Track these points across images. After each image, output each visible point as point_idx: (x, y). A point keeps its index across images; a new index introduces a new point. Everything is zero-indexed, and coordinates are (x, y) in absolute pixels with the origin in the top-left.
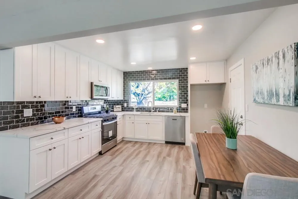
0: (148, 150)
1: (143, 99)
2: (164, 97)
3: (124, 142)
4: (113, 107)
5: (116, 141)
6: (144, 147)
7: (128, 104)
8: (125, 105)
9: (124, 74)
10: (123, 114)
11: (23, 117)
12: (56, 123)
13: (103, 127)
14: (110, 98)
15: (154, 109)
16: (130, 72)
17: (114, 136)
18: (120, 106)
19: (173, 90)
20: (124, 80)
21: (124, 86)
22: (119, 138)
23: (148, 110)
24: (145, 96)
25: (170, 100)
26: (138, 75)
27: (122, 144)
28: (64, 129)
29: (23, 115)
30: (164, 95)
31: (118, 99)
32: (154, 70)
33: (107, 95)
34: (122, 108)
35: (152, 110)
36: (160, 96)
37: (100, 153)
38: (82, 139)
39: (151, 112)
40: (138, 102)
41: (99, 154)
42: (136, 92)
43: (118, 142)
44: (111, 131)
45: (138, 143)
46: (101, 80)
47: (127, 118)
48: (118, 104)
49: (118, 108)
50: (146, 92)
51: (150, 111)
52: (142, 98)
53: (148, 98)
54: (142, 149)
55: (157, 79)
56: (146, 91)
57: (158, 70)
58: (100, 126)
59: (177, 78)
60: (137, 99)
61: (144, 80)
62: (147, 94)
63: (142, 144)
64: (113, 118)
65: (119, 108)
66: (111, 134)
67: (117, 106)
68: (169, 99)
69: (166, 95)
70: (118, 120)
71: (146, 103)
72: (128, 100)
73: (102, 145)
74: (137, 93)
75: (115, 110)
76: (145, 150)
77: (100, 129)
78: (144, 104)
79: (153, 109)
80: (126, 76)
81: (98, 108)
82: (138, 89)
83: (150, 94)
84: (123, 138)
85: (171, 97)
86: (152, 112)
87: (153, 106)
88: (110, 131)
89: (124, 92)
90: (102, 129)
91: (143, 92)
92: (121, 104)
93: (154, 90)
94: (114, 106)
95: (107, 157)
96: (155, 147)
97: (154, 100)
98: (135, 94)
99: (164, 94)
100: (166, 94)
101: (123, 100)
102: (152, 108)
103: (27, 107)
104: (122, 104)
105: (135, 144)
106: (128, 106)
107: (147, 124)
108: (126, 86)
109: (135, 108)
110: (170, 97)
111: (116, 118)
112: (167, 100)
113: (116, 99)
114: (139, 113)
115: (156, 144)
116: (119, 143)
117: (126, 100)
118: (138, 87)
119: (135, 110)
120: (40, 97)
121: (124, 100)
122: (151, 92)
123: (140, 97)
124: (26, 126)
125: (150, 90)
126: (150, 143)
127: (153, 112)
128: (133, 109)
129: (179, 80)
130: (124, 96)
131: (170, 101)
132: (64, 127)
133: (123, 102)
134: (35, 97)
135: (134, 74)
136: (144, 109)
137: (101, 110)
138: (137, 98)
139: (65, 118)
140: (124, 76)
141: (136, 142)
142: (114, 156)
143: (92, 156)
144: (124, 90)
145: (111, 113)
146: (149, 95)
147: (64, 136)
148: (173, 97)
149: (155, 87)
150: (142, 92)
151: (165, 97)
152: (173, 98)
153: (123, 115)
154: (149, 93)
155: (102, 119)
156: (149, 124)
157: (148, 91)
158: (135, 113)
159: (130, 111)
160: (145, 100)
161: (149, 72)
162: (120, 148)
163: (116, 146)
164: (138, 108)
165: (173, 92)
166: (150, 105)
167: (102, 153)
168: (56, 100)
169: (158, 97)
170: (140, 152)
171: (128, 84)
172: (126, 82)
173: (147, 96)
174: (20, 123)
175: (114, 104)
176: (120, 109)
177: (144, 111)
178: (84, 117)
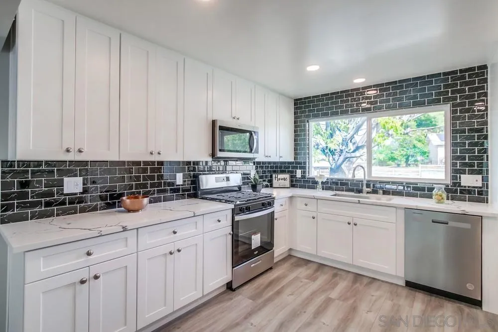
0: (351, 302)
1: (343, 161)
2: (393, 159)
3: (293, 260)
4: (271, 176)
5: (273, 257)
6: (343, 285)
7: (304, 172)
8: (299, 173)
9: (295, 104)
10: (290, 195)
11: (62, 194)
12: (129, 211)
13: (235, 225)
14: (260, 157)
15: (372, 185)
16: (310, 97)
17: (267, 247)
18: (287, 176)
19: (415, 142)
20: (296, 118)
21: (295, 131)
22: (279, 250)
23: (354, 187)
24: (349, 155)
25: (408, 165)
26: (327, 104)
27: (286, 265)
28: (125, 229)
29: (63, 190)
30: (393, 155)
31: (282, 160)
32: (370, 87)
33: (251, 150)
34: (292, 181)
35: (365, 187)
36: (382, 157)
37: (229, 287)
38: (177, 254)
39: (361, 194)
40: (333, 167)
41: (227, 288)
42: (327, 147)
43: (275, 261)
44: (259, 236)
45: (326, 269)
46: (237, 117)
47: (299, 204)
48: (283, 172)
49: (282, 179)
50: (351, 147)
51: (360, 191)
52: (342, 158)
53: (355, 159)
54: (334, 294)
55: (380, 108)
56: (350, 145)
57: (382, 85)
58: (227, 223)
59: (446, 100)
60: (331, 161)
61: (345, 113)
62: (354, 151)
63: (335, 275)
64: (263, 204)
65: (284, 179)
66: (256, 240)
67: (281, 176)
68: (403, 163)
69: (396, 154)
70: (277, 208)
71: (349, 170)
72: (305, 163)
73: (233, 268)
74: (330, 150)
75: (275, 183)
76: (344, 300)
77: (229, 230)
78: (347, 172)
79: (368, 186)
80: (301, 108)
81: (235, 180)
82: (332, 139)
83: (360, 150)
84: (290, 250)
85: (410, 158)
86: (364, 195)
87: (366, 178)
88: (255, 233)
89: (296, 145)
90: (233, 231)
91: (344, 147)
92: (288, 172)
93: (370, 141)
94: (274, 176)
95: (242, 300)
96: (374, 293)
97: (370, 164)
98: (326, 151)
99: (392, 153)
100: (397, 152)
101: (292, 163)
102: (365, 183)
103: (71, 174)
104: (292, 172)
105: (317, 271)
106: (303, 177)
107: (349, 224)
108: (301, 131)
109: (320, 181)
110: (407, 160)
111: (270, 204)
112: (399, 165)
113: (274, 159)
114: (328, 194)
115: (378, 283)
116: (280, 261)
117: (300, 163)
118: (332, 135)
119: (320, 186)
120: (80, 151)
121: (297, 163)
122: (362, 147)
123: (336, 157)
124: (68, 214)
125: (361, 142)
126: (358, 277)
127: (368, 193)
128: (316, 183)
129: (454, 106)
130: (296, 154)
131: (406, 166)
132: (124, 225)
133: (293, 167)
134: (68, 151)
135: (319, 100)
136: (342, 184)
137: (241, 184)
138: (331, 158)
139: (146, 200)
140: (296, 109)
141: (321, 266)
142: (260, 301)
143: (205, 293)
144: (295, 140)
145: (264, 191)
146: (357, 154)
147: (127, 246)
148: (413, 159)
149: (374, 134)
150: (341, 146)
151: (395, 159)
152: (416, 161)
153: (291, 198)
154: (357, 148)
155: (232, 206)
156: (356, 225)
157: (354, 143)
158: (319, 193)
159: (309, 188)
160: (347, 165)
161: (359, 92)
162: (278, 279)
163: (271, 268)
164: (327, 182)
165: (415, 147)
166: (360, 175)
167: (234, 286)
168: (121, 159)
169: (377, 158)
170: (328, 302)
171: (305, 126)
172: (301, 122)
173: (353, 155)
174: (55, 206)
175: (275, 172)
176: (287, 183)
177: (343, 191)
178: (201, 198)
